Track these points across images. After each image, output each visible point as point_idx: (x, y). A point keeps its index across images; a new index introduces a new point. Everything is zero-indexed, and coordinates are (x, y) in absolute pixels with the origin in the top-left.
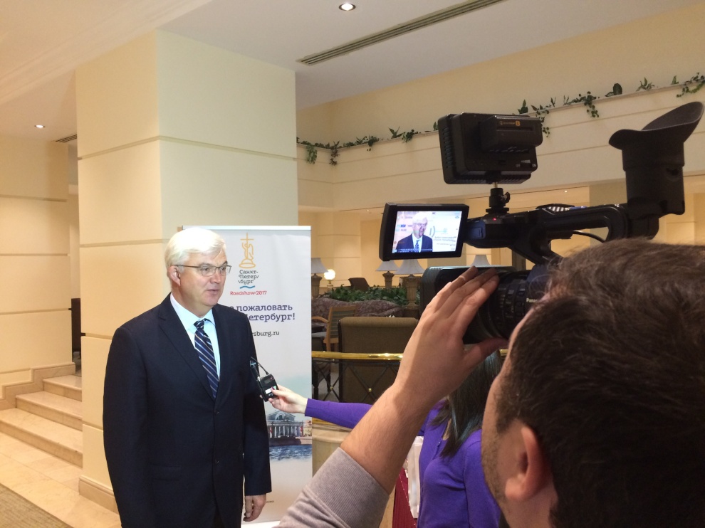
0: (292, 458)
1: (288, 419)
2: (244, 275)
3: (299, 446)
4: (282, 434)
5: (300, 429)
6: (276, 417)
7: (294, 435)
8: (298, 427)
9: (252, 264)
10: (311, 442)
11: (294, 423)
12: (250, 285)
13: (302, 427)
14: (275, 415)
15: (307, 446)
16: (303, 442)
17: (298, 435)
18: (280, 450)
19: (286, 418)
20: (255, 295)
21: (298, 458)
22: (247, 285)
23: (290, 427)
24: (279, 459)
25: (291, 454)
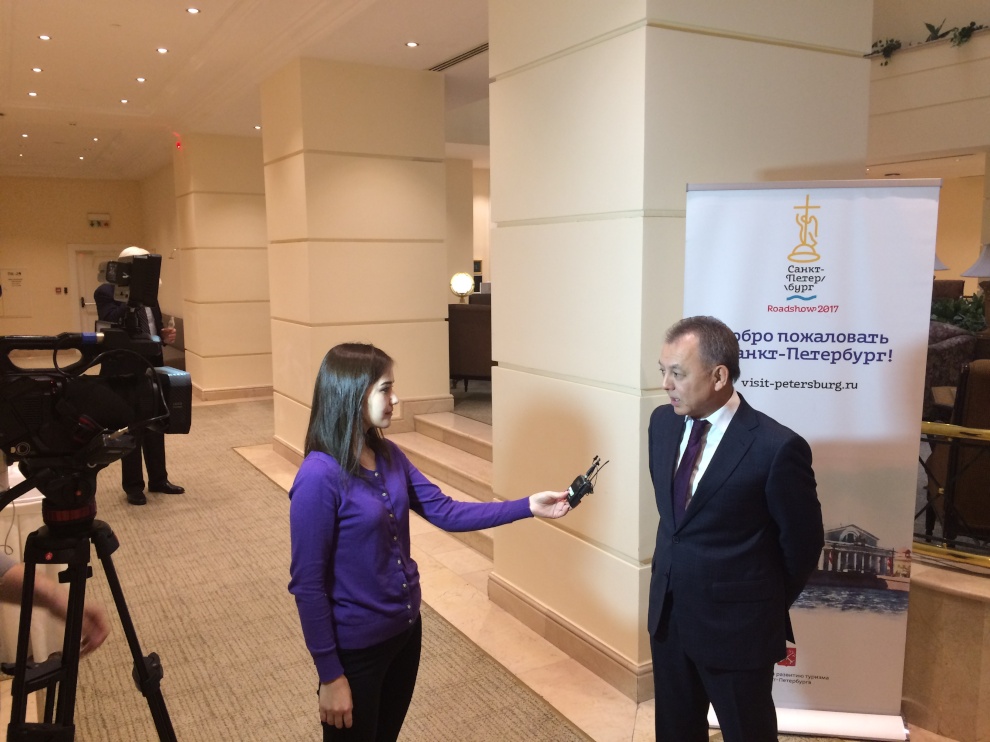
0: (867, 611)
1: (864, 541)
2: (797, 275)
3: (882, 592)
4: (851, 567)
5: (887, 561)
6: (842, 536)
7: (873, 570)
8: (882, 557)
9: (814, 253)
10: (907, 588)
11: (876, 550)
12: (807, 294)
13: (891, 559)
14: (840, 532)
15: (900, 594)
16: (892, 586)
17: (883, 571)
18: (845, 594)
19: (859, 539)
20: (815, 312)
21: (879, 611)
22: (800, 294)
23: (867, 557)
24: (843, 609)
25: (866, 604)
